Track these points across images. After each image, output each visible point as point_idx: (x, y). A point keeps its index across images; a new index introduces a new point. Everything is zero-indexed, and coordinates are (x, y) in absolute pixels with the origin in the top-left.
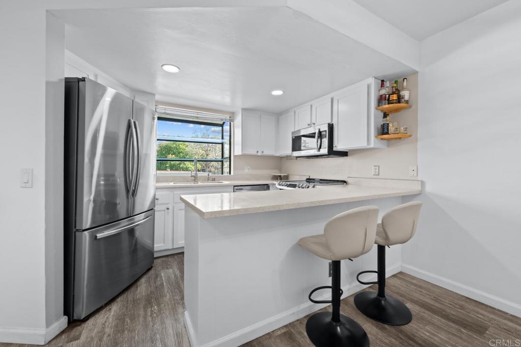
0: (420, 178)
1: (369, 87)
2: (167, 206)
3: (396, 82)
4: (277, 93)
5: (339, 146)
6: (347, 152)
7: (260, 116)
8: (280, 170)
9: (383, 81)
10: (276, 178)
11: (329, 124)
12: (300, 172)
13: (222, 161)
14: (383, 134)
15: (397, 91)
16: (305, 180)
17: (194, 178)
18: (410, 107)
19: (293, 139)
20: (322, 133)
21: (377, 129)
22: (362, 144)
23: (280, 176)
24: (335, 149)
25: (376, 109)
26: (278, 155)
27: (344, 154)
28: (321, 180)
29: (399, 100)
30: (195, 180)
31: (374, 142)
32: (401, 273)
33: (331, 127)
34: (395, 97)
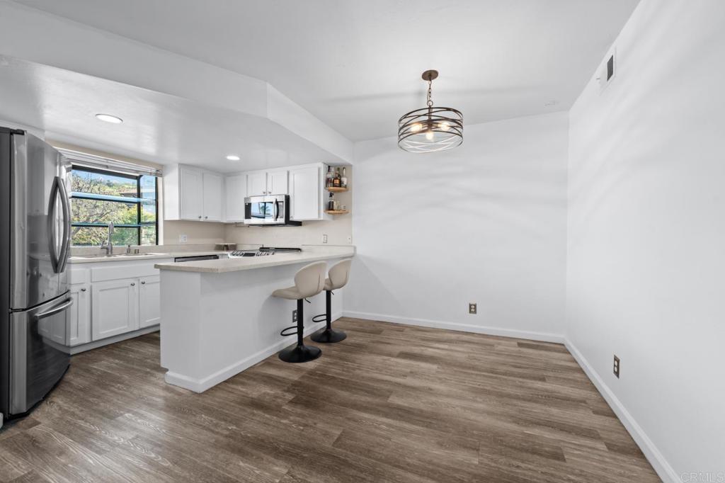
0: (353, 245)
1: (319, 169)
2: (83, 287)
3: (338, 169)
4: (233, 158)
5: (295, 217)
6: (301, 222)
7: (203, 174)
8: (225, 238)
9: (329, 167)
10: (220, 248)
11: (286, 196)
12: (252, 240)
13: (139, 228)
14: (330, 210)
15: (339, 177)
16: (259, 248)
17: (105, 250)
18: (347, 190)
19: (246, 205)
20: (279, 204)
21: (325, 204)
22: (314, 216)
23: (226, 246)
24: (291, 219)
25: (325, 188)
26: (225, 221)
27: (299, 224)
28: (276, 248)
29: (341, 184)
30: (108, 253)
31: (323, 216)
32: (342, 317)
33: (287, 198)
34: (337, 182)
